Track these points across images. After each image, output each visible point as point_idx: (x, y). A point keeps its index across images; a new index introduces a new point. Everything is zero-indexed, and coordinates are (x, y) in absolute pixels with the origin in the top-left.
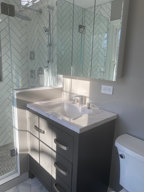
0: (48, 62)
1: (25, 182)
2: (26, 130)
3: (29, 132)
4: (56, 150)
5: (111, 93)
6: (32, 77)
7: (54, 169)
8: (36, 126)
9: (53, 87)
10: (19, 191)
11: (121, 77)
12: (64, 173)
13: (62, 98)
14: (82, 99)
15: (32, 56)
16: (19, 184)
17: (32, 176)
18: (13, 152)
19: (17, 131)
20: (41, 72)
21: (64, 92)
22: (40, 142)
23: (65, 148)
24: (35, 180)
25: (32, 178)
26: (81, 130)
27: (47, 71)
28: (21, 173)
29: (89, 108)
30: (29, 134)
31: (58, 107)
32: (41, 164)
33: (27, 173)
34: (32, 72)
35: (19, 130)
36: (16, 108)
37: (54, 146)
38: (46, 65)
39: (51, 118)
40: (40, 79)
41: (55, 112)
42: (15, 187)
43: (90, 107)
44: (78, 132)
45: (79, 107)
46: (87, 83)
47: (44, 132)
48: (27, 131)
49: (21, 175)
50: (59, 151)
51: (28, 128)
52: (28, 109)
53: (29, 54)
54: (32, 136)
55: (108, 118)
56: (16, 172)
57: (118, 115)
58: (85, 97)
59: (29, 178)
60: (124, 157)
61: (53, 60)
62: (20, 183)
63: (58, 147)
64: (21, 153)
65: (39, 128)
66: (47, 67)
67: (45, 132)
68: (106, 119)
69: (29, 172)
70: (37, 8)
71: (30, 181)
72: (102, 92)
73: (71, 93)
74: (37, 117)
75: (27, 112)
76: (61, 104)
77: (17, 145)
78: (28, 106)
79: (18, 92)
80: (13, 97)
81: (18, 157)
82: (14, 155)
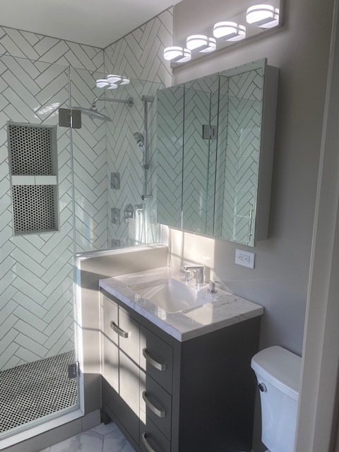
0: (143, 198)
1: (93, 429)
2: (96, 327)
3: (102, 332)
4: (145, 369)
5: (251, 266)
6: (114, 221)
7: (143, 404)
8: (114, 323)
9: (151, 245)
10: (81, 445)
11: (268, 238)
12: (158, 413)
13: (168, 267)
14: (202, 272)
15: (115, 180)
16: (83, 431)
17: (106, 419)
18: (73, 370)
19: (81, 330)
20: (130, 214)
21: (172, 256)
22: (120, 352)
23: (159, 367)
24: (113, 427)
25: (106, 424)
26: (183, 335)
27: (141, 214)
28: (87, 412)
29: (213, 292)
30: (103, 335)
31: (156, 287)
32: (122, 395)
33: (98, 412)
34: (115, 211)
35: (83, 328)
36: (80, 288)
37: (143, 362)
38: (139, 201)
39: (138, 309)
40: (130, 226)
41: (148, 298)
42: (74, 438)
43: (216, 289)
44: (179, 339)
45: (195, 288)
46: (210, 242)
47: (126, 336)
48: (98, 330)
49: (85, 415)
50: (150, 370)
51: (101, 325)
52: (101, 289)
53: (109, 176)
54: (107, 340)
55: (241, 315)
56: (77, 409)
57: (264, 308)
58: (208, 269)
59: (102, 422)
60: (265, 390)
61: (151, 195)
62: (85, 431)
63: (148, 364)
64: (87, 372)
65: (118, 327)
66: (140, 206)
67: (129, 335)
68: (237, 317)
69: (102, 411)
70: (124, 98)
71: (102, 429)
72: (236, 263)
73: (183, 259)
74: (115, 306)
75: (100, 295)
76: (163, 281)
77: (80, 357)
78: (101, 284)
79: (84, 258)
80: (75, 268)
81: (82, 378)
82: (75, 376)
